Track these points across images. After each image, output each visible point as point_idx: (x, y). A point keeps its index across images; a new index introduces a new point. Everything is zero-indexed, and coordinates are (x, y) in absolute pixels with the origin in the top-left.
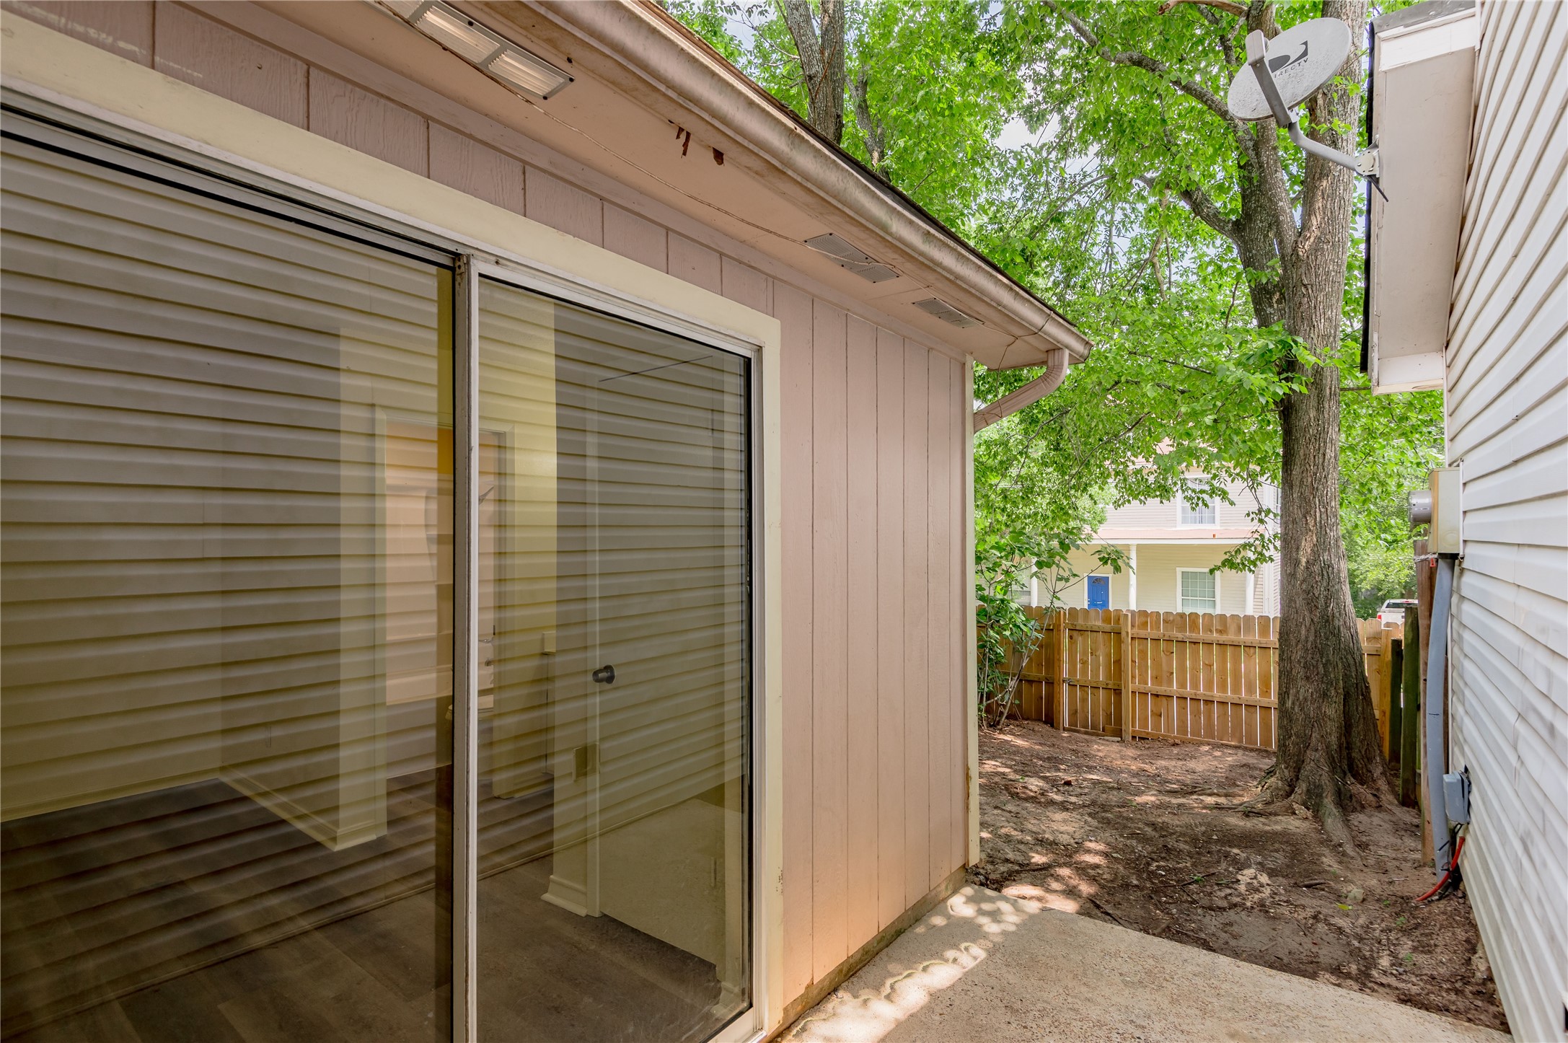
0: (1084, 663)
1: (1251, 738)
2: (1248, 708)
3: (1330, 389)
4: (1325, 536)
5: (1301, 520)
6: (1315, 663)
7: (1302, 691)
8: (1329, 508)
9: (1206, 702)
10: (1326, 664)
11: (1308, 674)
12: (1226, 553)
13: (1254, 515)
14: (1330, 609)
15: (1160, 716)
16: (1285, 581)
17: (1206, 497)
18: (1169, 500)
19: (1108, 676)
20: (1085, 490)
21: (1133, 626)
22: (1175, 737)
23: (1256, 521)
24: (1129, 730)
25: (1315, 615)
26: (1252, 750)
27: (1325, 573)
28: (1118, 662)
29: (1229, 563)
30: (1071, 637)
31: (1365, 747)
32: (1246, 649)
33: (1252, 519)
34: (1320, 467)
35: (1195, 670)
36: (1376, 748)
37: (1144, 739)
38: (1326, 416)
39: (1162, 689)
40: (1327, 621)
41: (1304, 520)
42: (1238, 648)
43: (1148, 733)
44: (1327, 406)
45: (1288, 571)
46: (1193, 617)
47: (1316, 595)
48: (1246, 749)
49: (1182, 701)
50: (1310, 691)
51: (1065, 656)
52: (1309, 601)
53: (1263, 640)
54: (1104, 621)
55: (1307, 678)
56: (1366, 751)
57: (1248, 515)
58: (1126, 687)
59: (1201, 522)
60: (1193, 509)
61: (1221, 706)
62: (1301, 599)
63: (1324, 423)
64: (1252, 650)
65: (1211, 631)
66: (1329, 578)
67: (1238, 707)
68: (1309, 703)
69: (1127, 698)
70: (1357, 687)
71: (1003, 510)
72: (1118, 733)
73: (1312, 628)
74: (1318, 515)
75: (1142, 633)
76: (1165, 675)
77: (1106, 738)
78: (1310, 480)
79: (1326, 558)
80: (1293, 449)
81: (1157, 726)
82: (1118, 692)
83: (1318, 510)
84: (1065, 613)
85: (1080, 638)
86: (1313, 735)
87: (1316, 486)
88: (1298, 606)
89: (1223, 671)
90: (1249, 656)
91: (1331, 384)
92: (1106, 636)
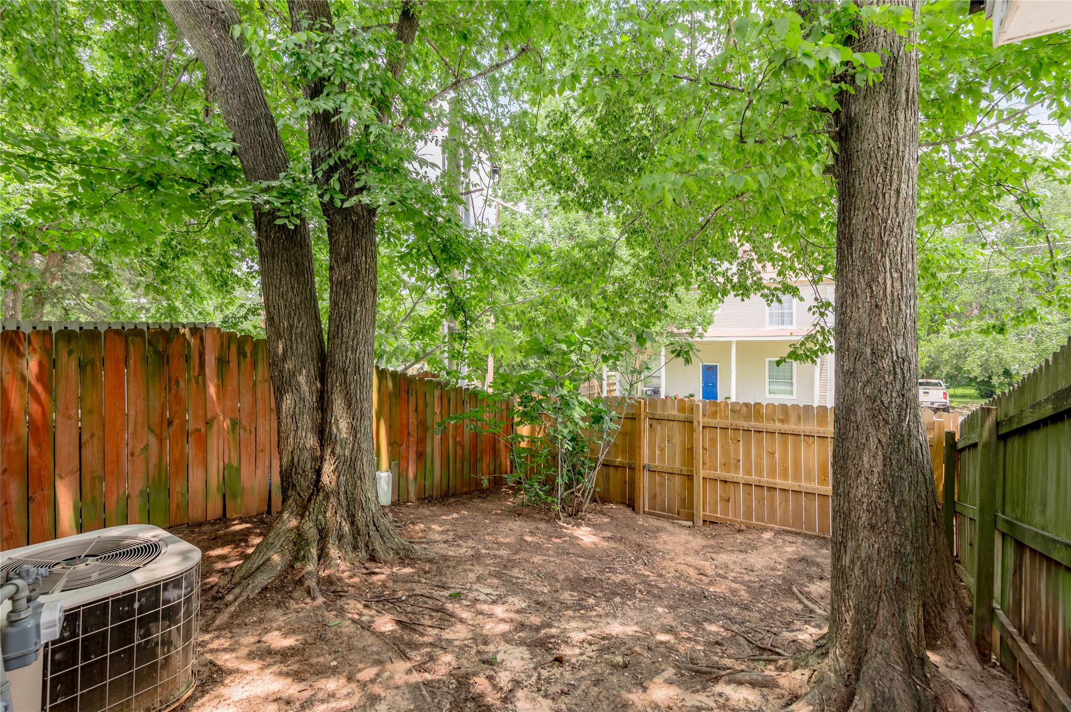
0: (662, 450)
1: (811, 527)
2: (808, 496)
3: (907, 91)
4: (898, 314)
5: (863, 292)
6: (883, 505)
7: (864, 545)
8: (905, 272)
9: (770, 488)
10: (899, 507)
11: (874, 521)
12: (790, 346)
13: (816, 309)
14: (905, 425)
15: (728, 501)
16: (840, 381)
17: (779, 294)
18: (748, 297)
19: (684, 464)
20: (672, 290)
21: (704, 415)
22: (741, 522)
23: (817, 315)
24: (700, 513)
25: (885, 434)
26: (811, 537)
27: (898, 370)
28: (691, 450)
29: (794, 355)
30: (651, 426)
31: (938, 590)
32: (806, 438)
33: (814, 313)
34: (892, 210)
35: (759, 457)
36: (950, 589)
37: (714, 523)
38: (901, 133)
39: (730, 476)
40: (901, 442)
41: (868, 291)
42: (798, 437)
43: (717, 518)
44: (901, 117)
45: (846, 368)
46: (757, 407)
47: (886, 403)
48: (805, 536)
49: (748, 487)
50: (876, 546)
51: (645, 441)
52: (876, 413)
53: (822, 429)
54: (679, 410)
55: (873, 527)
56: (939, 595)
57: (810, 309)
58: (698, 474)
59: (783, 323)
60: (769, 305)
61: (783, 493)
62: (863, 408)
63: (897, 143)
64: (811, 439)
65: (773, 420)
66: (904, 378)
67: (798, 494)
68: (875, 564)
69: (698, 484)
70: (927, 511)
71: (607, 309)
72: (691, 517)
73: (880, 453)
74: (889, 282)
75: (712, 422)
76: (733, 462)
77: (680, 522)
78: (877, 230)
79: (899, 347)
80: (854, 186)
81: (725, 512)
82: (690, 477)
83: (888, 274)
84: (645, 403)
85: (659, 427)
86: (881, 612)
87: (885, 239)
88: (859, 418)
89: (784, 459)
90: (808, 445)
91: (908, 84)
92: (681, 424)
